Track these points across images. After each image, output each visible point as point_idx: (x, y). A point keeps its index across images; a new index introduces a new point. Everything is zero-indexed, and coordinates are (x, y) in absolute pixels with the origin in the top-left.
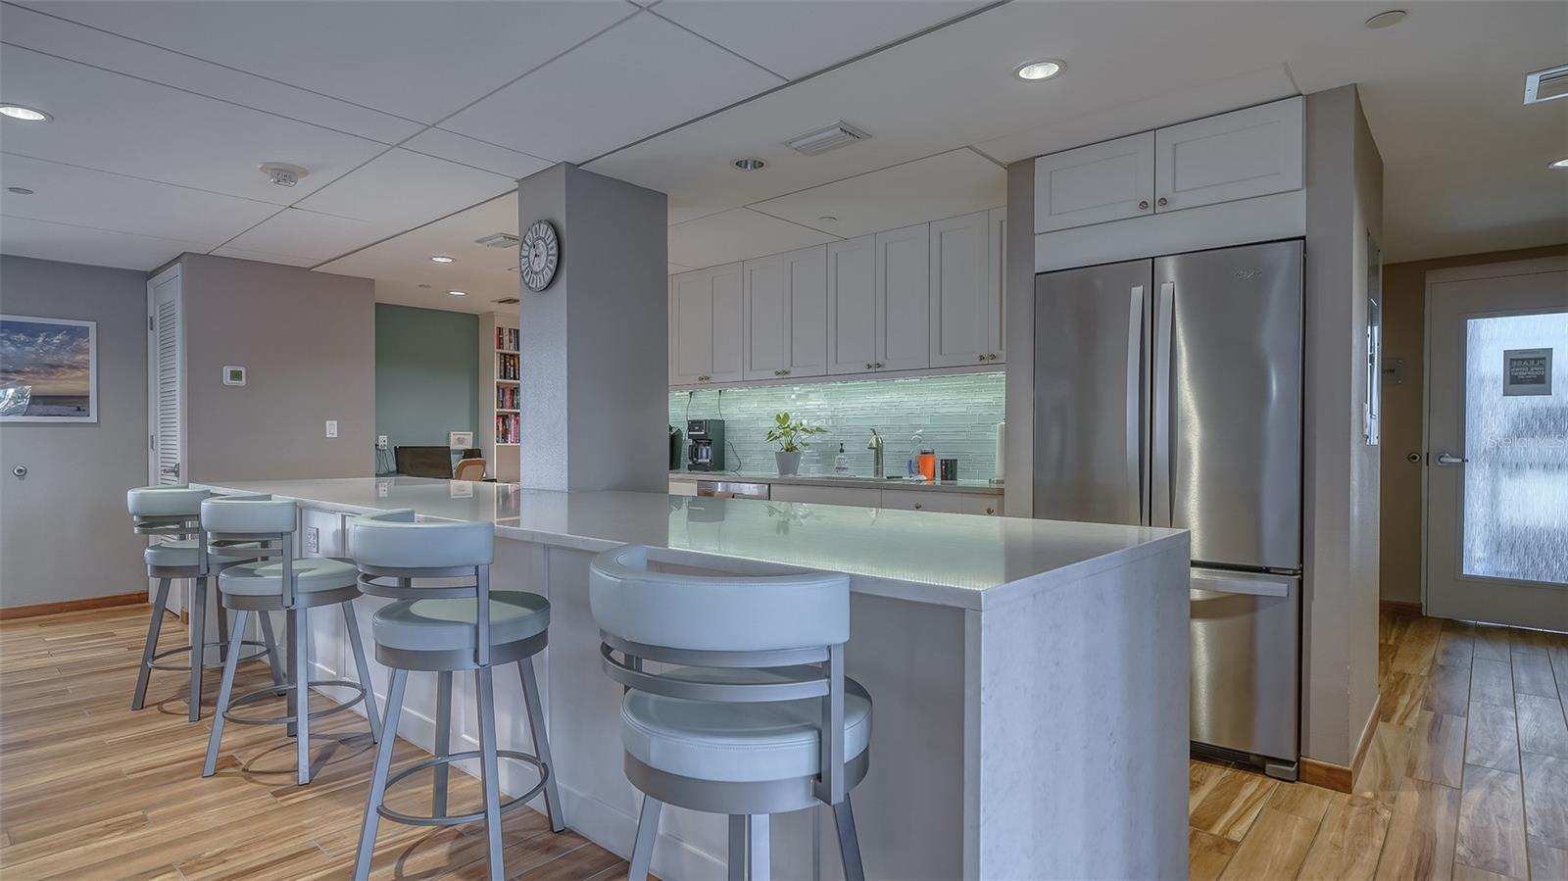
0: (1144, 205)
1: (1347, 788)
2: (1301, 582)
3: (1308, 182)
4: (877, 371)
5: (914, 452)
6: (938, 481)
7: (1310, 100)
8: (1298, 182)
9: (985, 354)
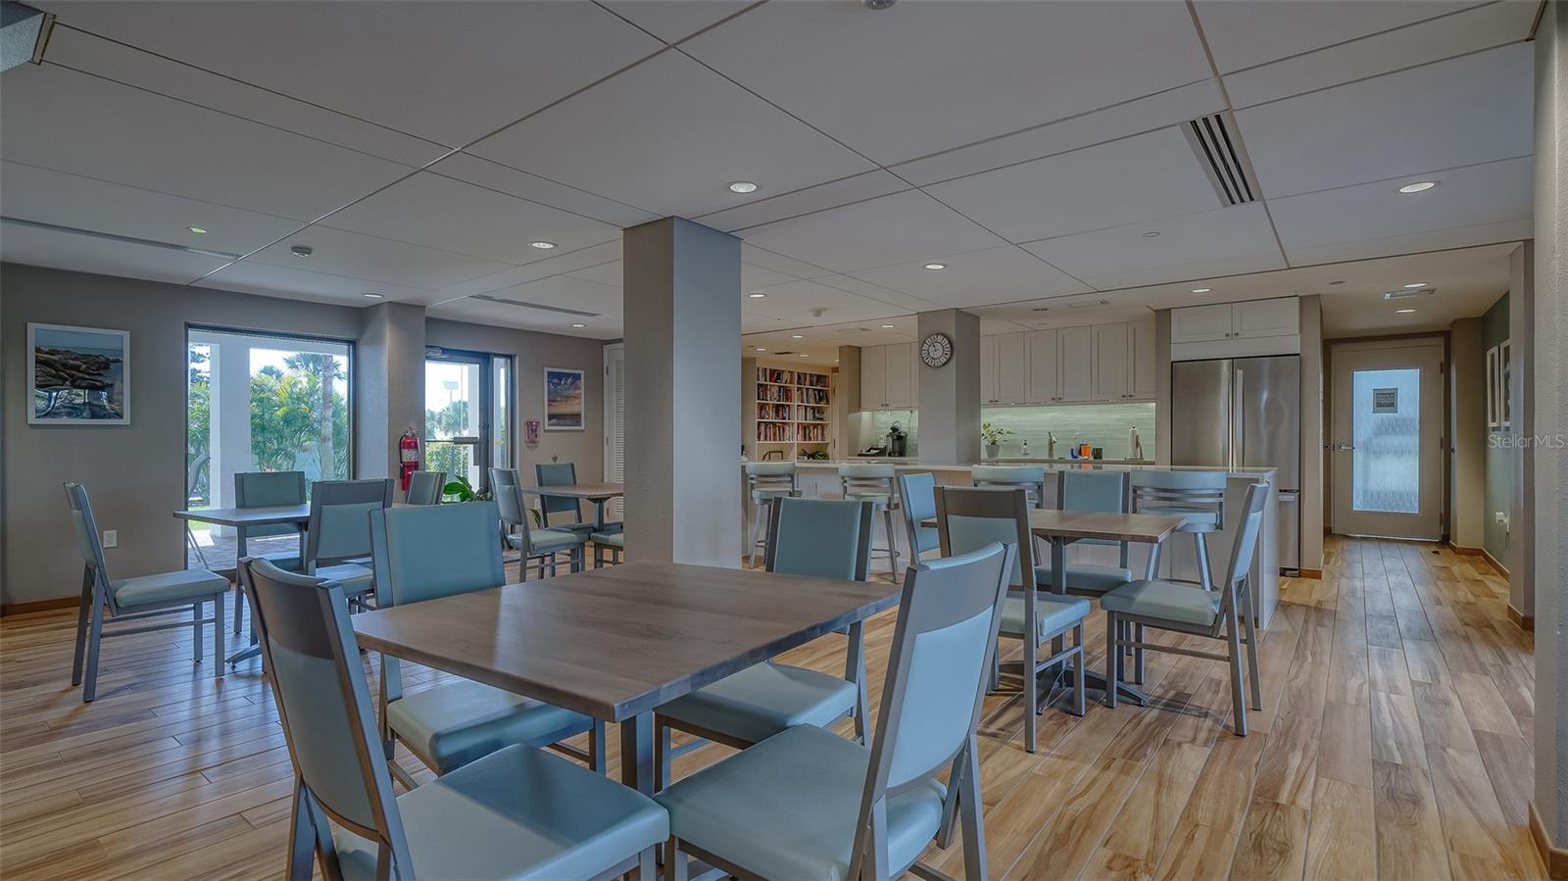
0: (1227, 335)
1: (1320, 578)
2: (1300, 495)
3: (1300, 332)
4: (1058, 401)
5: (1075, 445)
6: (1092, 459)
7: (1301, 298)
8: (1297, 332)
9: (1125, 394)
